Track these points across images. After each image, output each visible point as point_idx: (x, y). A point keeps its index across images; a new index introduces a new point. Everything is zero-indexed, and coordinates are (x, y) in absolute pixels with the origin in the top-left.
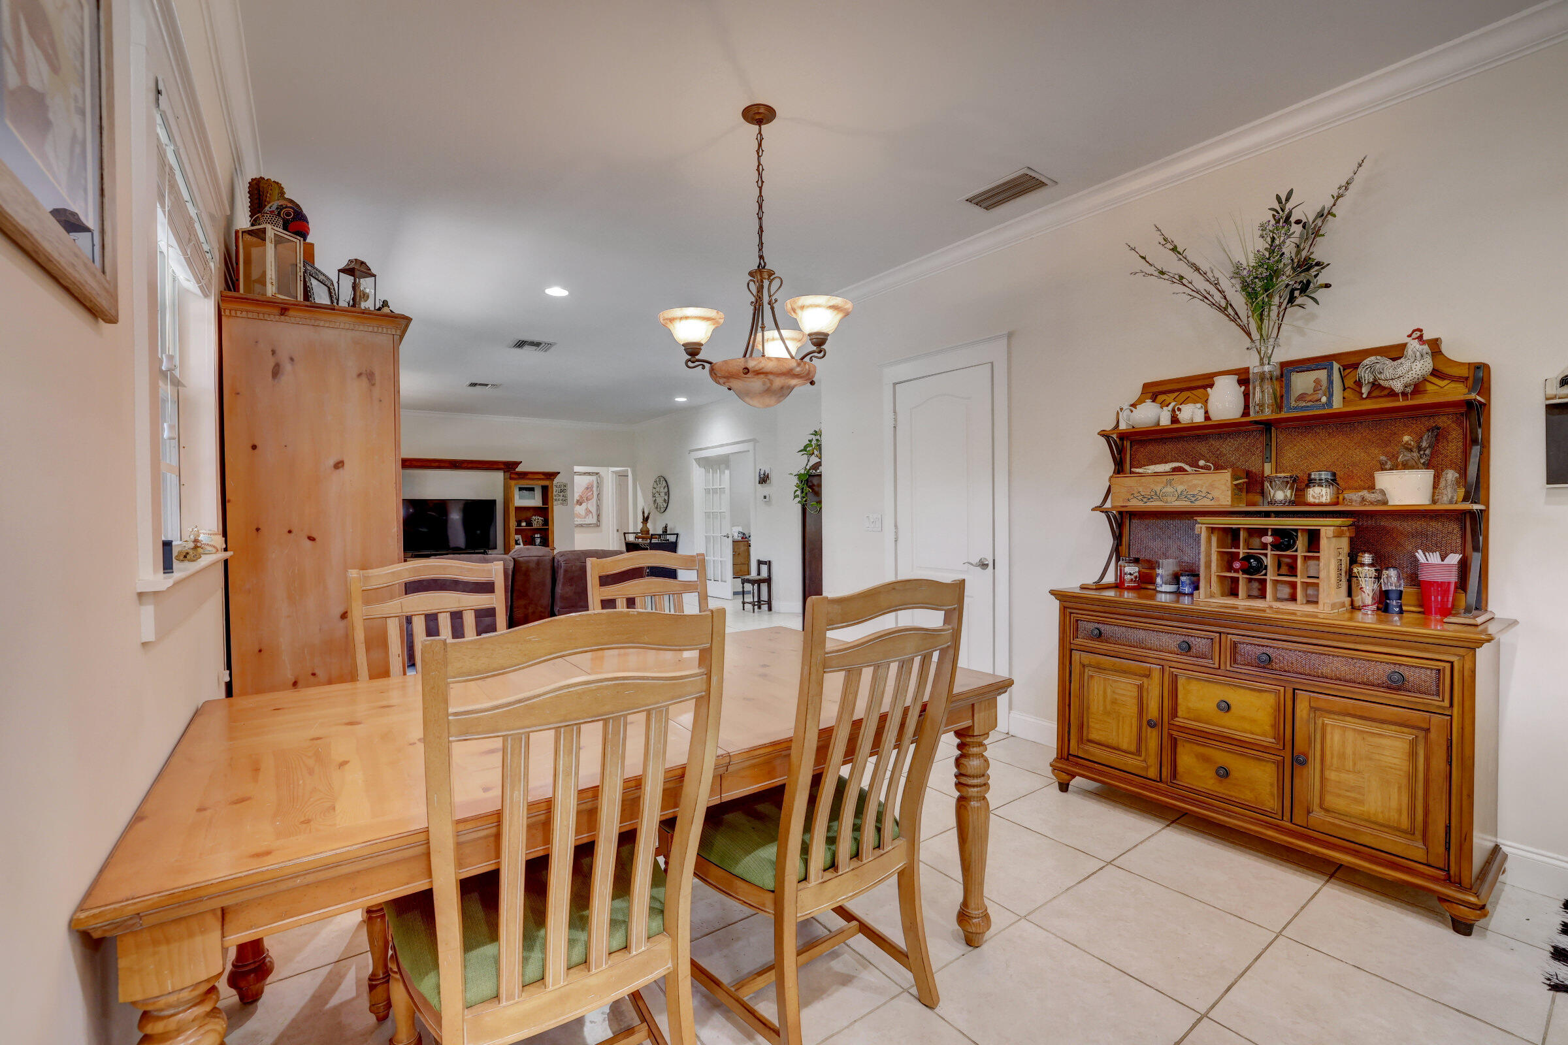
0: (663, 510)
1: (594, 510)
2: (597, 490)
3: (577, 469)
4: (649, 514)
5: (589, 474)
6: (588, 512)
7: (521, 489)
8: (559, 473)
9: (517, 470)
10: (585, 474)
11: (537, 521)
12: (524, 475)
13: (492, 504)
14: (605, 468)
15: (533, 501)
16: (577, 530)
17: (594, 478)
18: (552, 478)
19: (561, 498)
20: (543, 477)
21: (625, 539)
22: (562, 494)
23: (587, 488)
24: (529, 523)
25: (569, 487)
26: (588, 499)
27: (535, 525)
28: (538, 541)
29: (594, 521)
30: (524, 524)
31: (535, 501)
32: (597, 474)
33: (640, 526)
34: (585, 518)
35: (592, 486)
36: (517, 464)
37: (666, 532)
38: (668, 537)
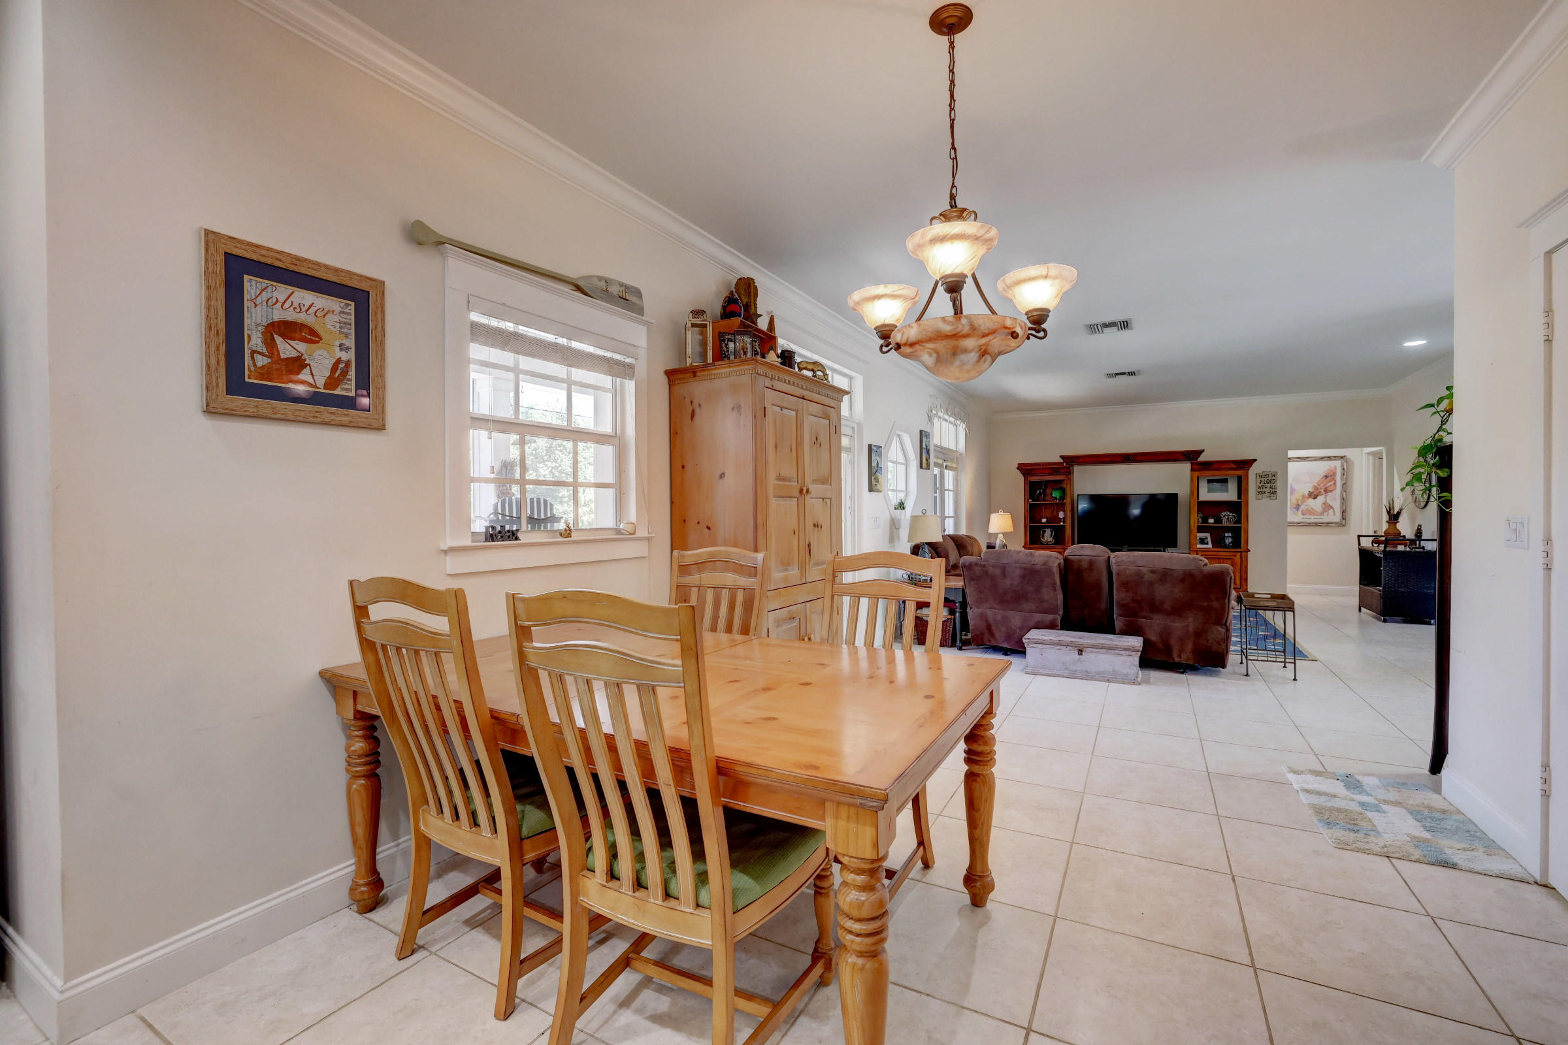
0: (1423, 504)
1: (1337, 505)
2: (1342, 479)
3: (1292, 454)
4: (1401, 510)
5: (1329, 458)
6: (1327, 507)
7: (1210, 481)
8: (1256, 460)
9: (1199, 460)
10: (1322, 458)
11: (1227, 517)
12: (1209, 466)
13: (1172, 498)
14: (1358, 450)
15: (1226, 494)
16: (1290, 530)
17: (1337, 464)
18: (1246, 466)
19: (1268, 490)
20: (1233, 466)
21: (1359, 544)
22: (1269, 485)
23: (1326, 477)
24: (1218, 520)
25: (1279, 478)
26: (1326, 491)
27: (1225, 523)
28: (1228, 541)
29: (1337, 518)
30: (1211, 521)
31: (1229, 494)
32: (1342, 457)
33: (1385, 526)
34: (1322, 514)
35: (1334, 474)
36: (1201, 452)
37: (1421, 536)
38: (1423, 543)
